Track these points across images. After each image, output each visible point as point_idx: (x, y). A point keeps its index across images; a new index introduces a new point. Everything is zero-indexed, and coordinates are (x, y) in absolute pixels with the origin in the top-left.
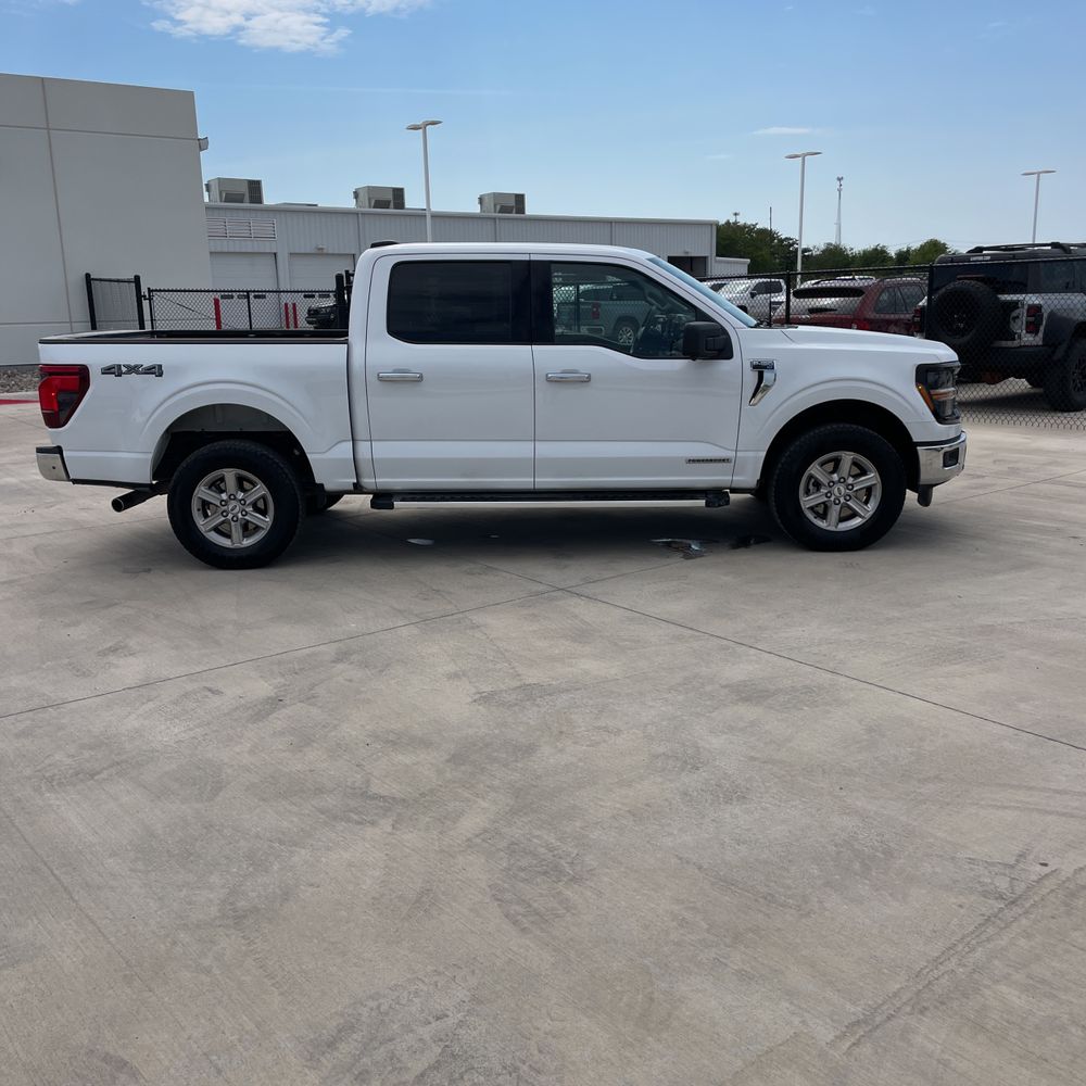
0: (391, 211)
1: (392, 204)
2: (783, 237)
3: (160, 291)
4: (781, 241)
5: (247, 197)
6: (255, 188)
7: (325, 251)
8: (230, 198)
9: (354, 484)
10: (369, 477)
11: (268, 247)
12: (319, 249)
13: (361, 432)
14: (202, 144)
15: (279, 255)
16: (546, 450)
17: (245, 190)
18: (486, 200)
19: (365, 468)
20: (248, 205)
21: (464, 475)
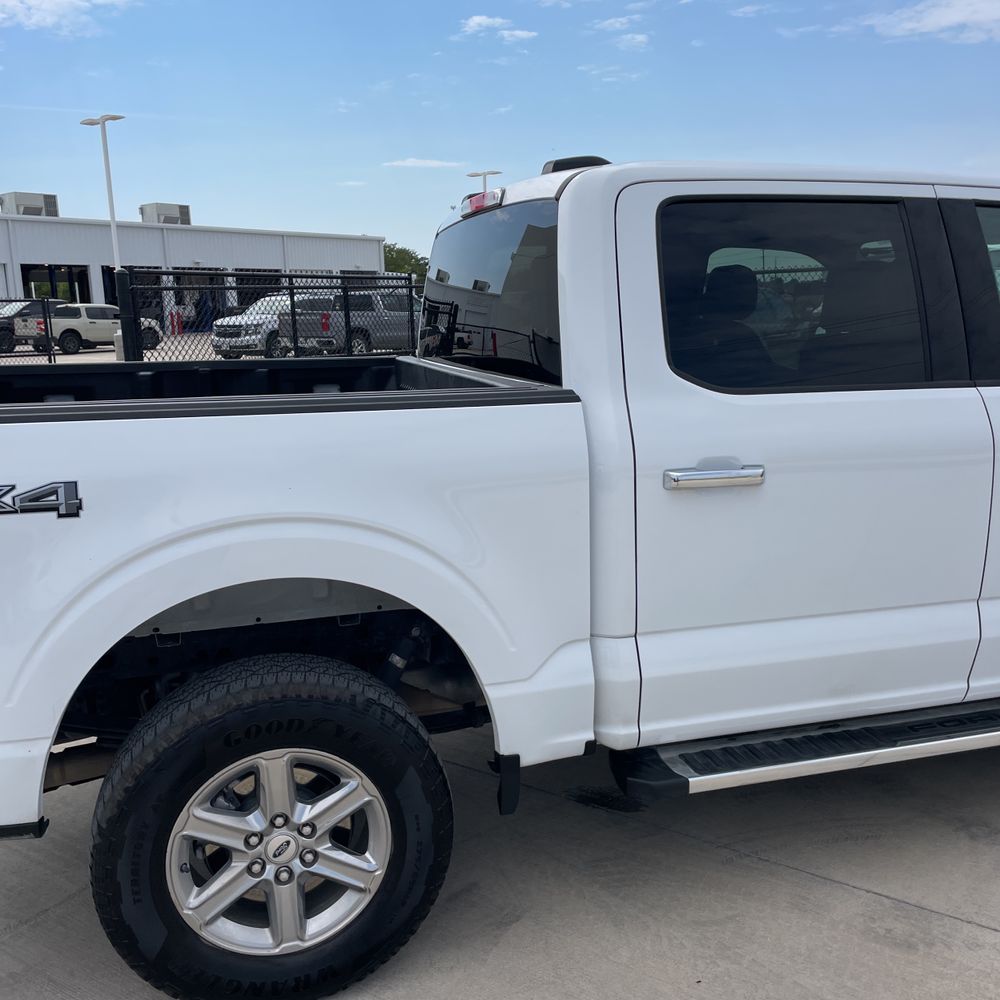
0: (43, 217)
1: (44, 212)
2: (419, 257)
4: (418, 260)
9: (588, 742)
10: (626, 722)
13: (617, 616)
18: (148, 211)
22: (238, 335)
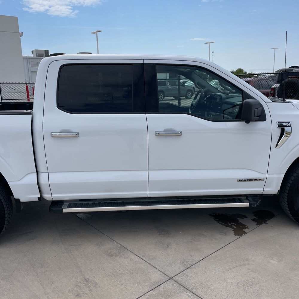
3: (4, 83)
5: (44, 55)
6: (47, 52)
8: (39, 55)
9: (38, 198)
10: (48, 194)
13: (42, 168)
14: (21, 35)
16: (156, 175)
17: (44, 53)
19: (45, 188)
21: (107, 191)
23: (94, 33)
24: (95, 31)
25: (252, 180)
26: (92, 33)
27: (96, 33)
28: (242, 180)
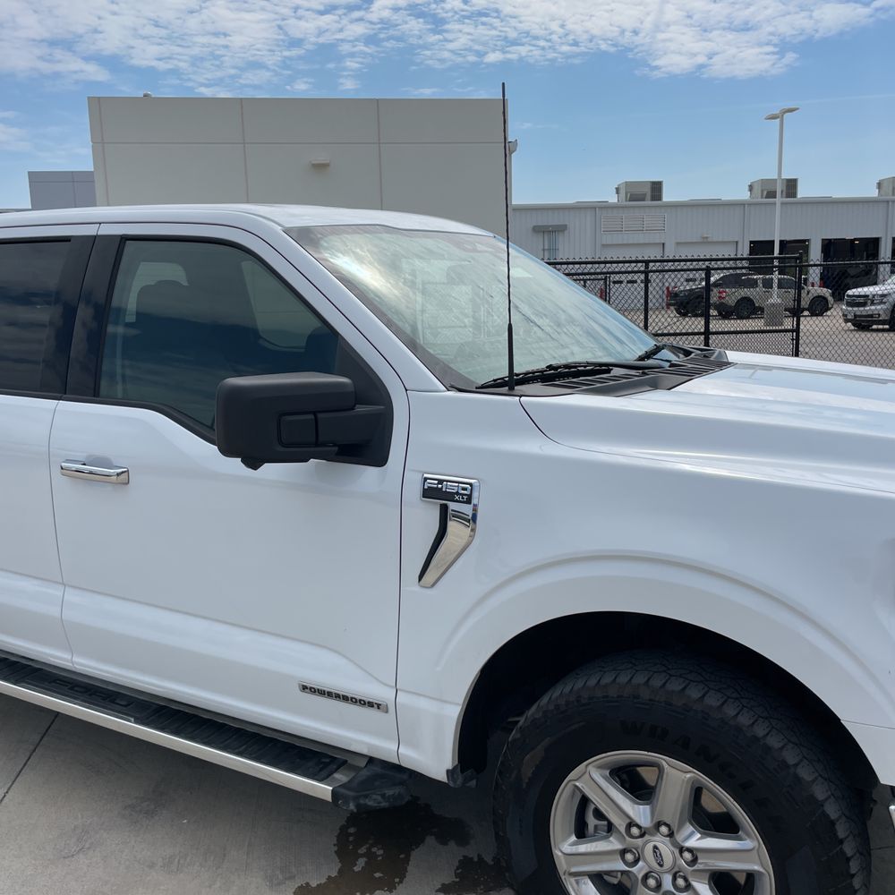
1: (784, 194)
5: (649, 196)
6: (656, 188)
7: (709, 240)
8: (634, 198)
11: (657, 238)
12: (704, 238)
15: (666, 246)
17: (648, 190)
20: (650, 202)
22: (864, 304)
23: (773, 117)
24: (777, 112)
25: (345, 698)
26: (766, 119)
27: (778, 117)
28: (313, 691)
